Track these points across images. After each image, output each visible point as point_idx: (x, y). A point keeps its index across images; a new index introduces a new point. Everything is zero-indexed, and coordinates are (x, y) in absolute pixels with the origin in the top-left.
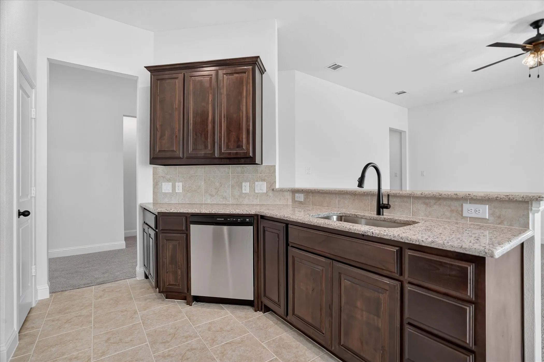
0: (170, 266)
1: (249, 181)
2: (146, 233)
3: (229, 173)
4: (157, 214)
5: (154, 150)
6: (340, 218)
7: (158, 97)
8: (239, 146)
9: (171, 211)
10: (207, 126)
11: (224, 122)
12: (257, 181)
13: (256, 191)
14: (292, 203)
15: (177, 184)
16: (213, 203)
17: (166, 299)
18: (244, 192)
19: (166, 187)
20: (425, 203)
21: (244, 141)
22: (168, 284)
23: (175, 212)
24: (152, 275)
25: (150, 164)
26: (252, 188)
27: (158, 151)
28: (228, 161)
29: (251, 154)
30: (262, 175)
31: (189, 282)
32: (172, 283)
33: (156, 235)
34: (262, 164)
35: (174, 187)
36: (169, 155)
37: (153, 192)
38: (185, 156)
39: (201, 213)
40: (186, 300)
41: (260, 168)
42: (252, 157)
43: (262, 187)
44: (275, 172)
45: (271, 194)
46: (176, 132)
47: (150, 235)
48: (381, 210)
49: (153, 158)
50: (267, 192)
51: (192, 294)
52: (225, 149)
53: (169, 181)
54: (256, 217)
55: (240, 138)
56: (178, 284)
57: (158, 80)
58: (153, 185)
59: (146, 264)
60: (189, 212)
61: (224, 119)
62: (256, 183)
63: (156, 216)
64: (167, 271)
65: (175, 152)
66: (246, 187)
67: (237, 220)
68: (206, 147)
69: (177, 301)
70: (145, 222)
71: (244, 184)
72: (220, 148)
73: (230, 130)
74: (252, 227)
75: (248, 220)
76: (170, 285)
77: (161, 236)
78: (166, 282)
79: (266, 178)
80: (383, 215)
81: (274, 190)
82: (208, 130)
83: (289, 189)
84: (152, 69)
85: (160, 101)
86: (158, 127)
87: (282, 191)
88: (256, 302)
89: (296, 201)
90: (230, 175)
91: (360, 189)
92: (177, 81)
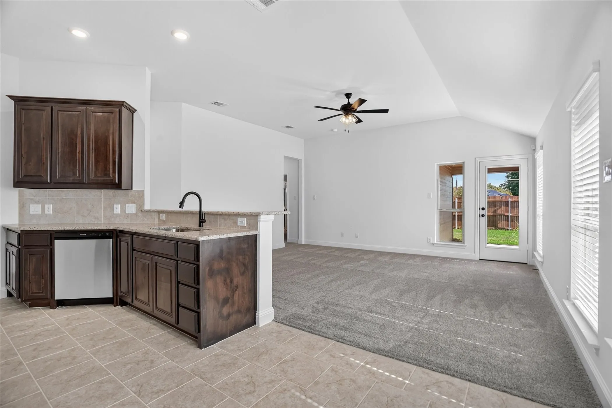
0: (34, 277)
1: (120, 204)
2: (9, 252)
3: (101, 196)
4: (20, 232)
5: (19, 174)
6: (178, 230)
7: (23, 126)
8: (106, 175)
9: (35, 229)
10: (76, 156)
11: (92, 153)
12: (128, 203)
13: (127, 212)
14: (158, 221)
15: (46, 206)
16: (85, 223)
17: (30, 308)
18: (115, 212)
19: (35, 209)
20: (224, 219)
21: (111, 170)
22: (30, 293)
23: (39, 230)
24: (14, 288)
25: (14, 187)
26: (123, 209)
27: (23, 175)
28: (96, 186)
29: (117, 181)
30: (132, 199)
31: (53, 289)
32: (35, 291)
33: (19, 251)
34: (132, 189)
35: (43, 209)
36: (35, 179)
37: (19, 213)
38: (53, 181)
39: (65, 230)
40: (50, 306)
41: (130, 193)
42: (118, 184)
43: (131, 209)
44: (144, 196)
45: (140, 214)
46: (43, 159)
47: (13, 252)
48: (201, 224)
49: (17, 182)
50: (136, 213)
51: (56, 299)
52: (93, 176)
53: (37, 202)
54: (115, 232)
55: (107, 168)
56: (41, 292)
57: (23, 109)
58: (19, 206)
59: (8, 282)
60: (53, 230)
61: (92, 151)
62: (127, 205)
63: (19, 234)
64: (30, 281)
65: (42, 177)
66: (117, 209)
67: (98, 235)
68: (74, 174)
69: (41, 308)
70: (8, 243)
71: (115, 206)
72: (89, 176)
73: (98, 161)
74: (112, 240)
75: (107, 234)
76: (32, 293)
77: (23, 251)
78: (29, 291)
79: (136, 201)
80: (203, 226)
81: (142, 211)
82: (77, 160)
83: (155, 210)
84: (16, 98)
85: (25, 130)
86: (23, 153)
87: (148, 211)
88: (115, 299)
89: (161, 220)
90: (102, 198)
91: (181, 209)
92: (44, 113)
